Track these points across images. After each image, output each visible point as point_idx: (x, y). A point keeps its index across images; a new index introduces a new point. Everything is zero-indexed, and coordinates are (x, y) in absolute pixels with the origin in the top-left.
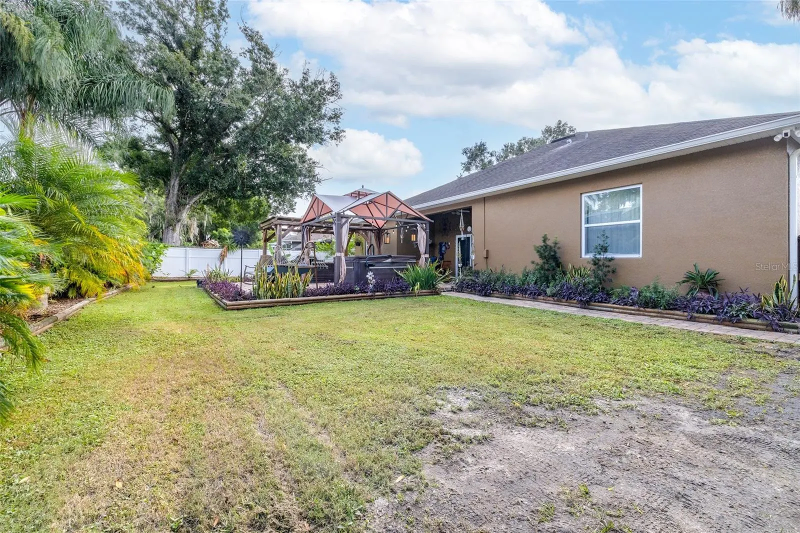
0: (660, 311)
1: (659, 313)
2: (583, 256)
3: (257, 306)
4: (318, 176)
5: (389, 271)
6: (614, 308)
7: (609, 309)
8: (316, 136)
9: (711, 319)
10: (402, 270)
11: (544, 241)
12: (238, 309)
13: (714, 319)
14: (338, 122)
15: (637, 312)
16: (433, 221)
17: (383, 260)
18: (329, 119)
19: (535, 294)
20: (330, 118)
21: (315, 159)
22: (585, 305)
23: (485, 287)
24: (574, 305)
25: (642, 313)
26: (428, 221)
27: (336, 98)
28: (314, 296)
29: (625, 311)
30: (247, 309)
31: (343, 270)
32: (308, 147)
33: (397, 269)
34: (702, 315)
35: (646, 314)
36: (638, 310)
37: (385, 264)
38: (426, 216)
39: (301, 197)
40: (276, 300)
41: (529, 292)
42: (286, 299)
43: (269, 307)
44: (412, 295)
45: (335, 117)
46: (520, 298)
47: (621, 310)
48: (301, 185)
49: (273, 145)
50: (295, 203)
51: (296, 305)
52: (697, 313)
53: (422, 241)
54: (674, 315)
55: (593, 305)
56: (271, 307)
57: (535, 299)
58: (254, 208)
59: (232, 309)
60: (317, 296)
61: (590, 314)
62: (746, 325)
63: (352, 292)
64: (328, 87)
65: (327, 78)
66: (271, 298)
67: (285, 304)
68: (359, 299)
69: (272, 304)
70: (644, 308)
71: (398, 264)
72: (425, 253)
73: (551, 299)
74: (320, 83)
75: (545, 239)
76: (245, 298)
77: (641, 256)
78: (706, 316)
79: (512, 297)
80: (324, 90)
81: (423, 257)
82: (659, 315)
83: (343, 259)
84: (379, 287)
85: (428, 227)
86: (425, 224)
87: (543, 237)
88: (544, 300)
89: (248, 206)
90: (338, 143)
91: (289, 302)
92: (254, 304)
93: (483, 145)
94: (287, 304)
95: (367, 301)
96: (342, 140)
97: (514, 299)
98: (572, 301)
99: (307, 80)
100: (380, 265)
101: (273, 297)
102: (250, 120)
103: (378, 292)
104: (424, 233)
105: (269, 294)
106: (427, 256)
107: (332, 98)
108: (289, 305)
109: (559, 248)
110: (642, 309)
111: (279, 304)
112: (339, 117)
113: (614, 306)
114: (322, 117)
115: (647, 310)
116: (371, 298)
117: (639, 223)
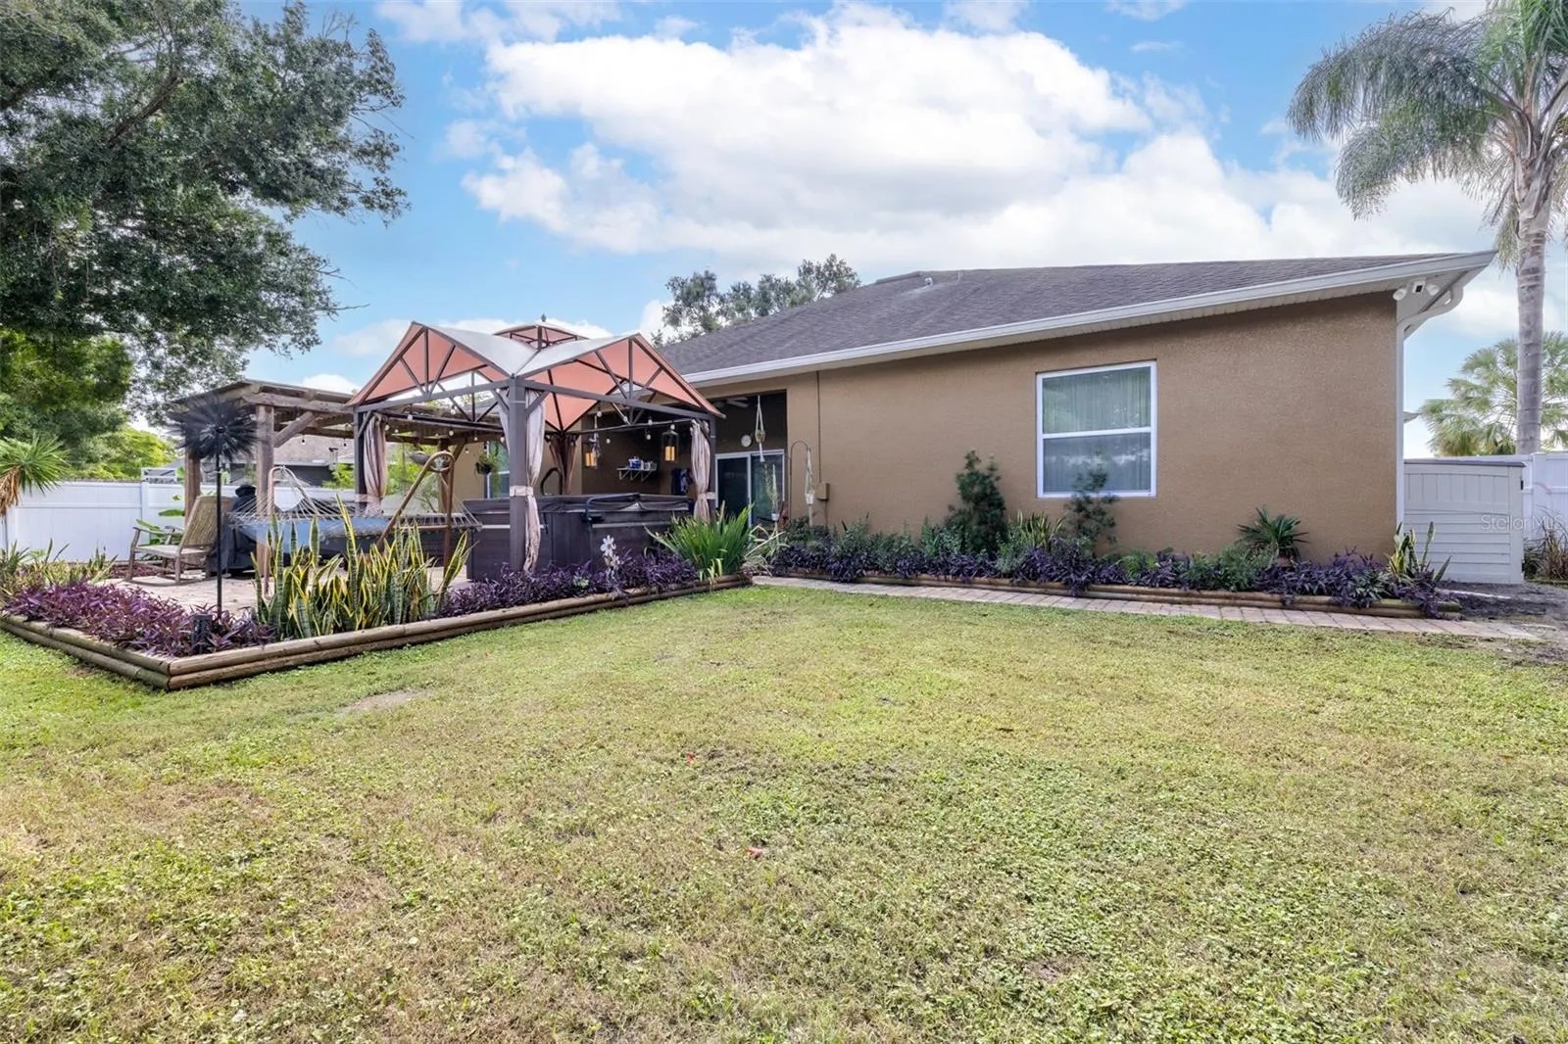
0: (1228, 593)
1: (1227, 598)
2: (1041, 494)
3: (291, 660)
4: (330, 295)
5: (634, 534)
6: (1138, 593)
7: (1129, 596)
8: (322, 187)
9: (1320, 604)
10: (662, 530)
11: (970, 465)
12: (218, 682)
13: (1329, 603)
14: (382, 167)
15: (1185, 599)
16: (724, 416)
17: (622, 504)
18: (356, 155)
19: (970, 573)
20: (363, 153)
21: (315, 250)
22: (1081, 591)
23: (849, 563)
24: (1055, 591)
25: (1193, 599)
26: (714, 415)
27: (387, 102)
28: (474, 611)
29: (1161, 598)
30: (252, 675)
31: (533, 534)
32: (288, 219)
33: (653, 529)
34: (1305, 598)
35: (1204, 600)
36: (1188, 595)
37: (627, 517)
38: (712, 402)
39: (271, 347)
40: (357, 634)
41: (953, 570)
42: (386, 629)
43: (335, 660)
44: (705, 589)
45: (377, 152)
46: (934, 583)
47: (1153, 597)
48: (273, 315)
49: (186, 186)
50: (245, 363)
51: (422, 643)
52: (1302, 594)
53: (702, 462)
54: (1254, 599)
55: (1094, 590)
56: (342, 658)
57: (967, 584)
58: (99, 368)
59: (193, 685)
60: (481, 610)
61: (1093, 606)
62: (1378, 610)
63: (574, 591)
64: (360, 67)
65: (359, 43)
66: (337, 630)
67: (388, 643)
68: (590, 609)
69: (343, 651)
70: (1198, 590)
71: (654, 516)
72: (709, 489)
73: (1007, 581)
74: (338, 50)
75: (971, 461)
76: (240, 641)
77: (1153, 492)
78: (1311, 598)
79: (913, 581)
80: (348, 72)
81: (703, 499)
82: (1227, 601)
83: (533, 503)
84: (632, 576)
85: (713, 430)
86: (708, 421)
87: (968, 457)
88: (990, 584)
89: (76, 361)
90: (388, 217)
91: (402, 635)
92: (280, 655)
93: (710, 278)
94: (396, 642)
95: (612, 615)
96: (399, 213)
97: (919, 585)
98: (1051, 584)
99: (299, 31)
100: (616, 518)
101: (344, 624)
102: (93, 102)
103: (632, 587)
104: (706, 443)
105: (331, 616)
106: (714, 496)
107: (375, 100)
108: (400, 647)
109: (998, 479)
110: (1195, 592)
111: (369, 646)
112: (388, 154)
113: (1138, 588)
114: (337, 145)
115: (1205, 593)
116: (618, 605)
117: (1148, 435)
